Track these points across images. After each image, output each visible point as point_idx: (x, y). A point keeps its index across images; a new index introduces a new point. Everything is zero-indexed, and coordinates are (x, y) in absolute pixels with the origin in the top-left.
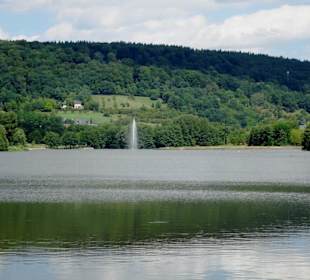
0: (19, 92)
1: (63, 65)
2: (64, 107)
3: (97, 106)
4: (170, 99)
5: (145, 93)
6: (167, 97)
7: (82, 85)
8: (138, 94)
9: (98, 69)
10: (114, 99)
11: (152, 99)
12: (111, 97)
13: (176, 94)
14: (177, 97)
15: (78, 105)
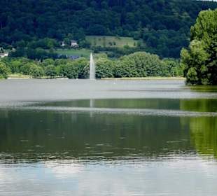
0: (28, 33)
1: (65, 11)
2: (63, 45)
3: (90, 44)
4: (148, 39)
5: (129, 34)
6: (147, 37)
7: (78, 27)
8: (124, 35)
9: (93, 15)
10: (104, 39)
11: (135, 39)
12: (101, 37)
13: (154, 35)
14: (154, 38)
15: (74, 44)
